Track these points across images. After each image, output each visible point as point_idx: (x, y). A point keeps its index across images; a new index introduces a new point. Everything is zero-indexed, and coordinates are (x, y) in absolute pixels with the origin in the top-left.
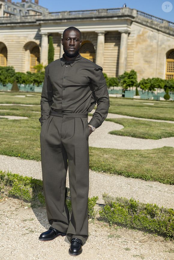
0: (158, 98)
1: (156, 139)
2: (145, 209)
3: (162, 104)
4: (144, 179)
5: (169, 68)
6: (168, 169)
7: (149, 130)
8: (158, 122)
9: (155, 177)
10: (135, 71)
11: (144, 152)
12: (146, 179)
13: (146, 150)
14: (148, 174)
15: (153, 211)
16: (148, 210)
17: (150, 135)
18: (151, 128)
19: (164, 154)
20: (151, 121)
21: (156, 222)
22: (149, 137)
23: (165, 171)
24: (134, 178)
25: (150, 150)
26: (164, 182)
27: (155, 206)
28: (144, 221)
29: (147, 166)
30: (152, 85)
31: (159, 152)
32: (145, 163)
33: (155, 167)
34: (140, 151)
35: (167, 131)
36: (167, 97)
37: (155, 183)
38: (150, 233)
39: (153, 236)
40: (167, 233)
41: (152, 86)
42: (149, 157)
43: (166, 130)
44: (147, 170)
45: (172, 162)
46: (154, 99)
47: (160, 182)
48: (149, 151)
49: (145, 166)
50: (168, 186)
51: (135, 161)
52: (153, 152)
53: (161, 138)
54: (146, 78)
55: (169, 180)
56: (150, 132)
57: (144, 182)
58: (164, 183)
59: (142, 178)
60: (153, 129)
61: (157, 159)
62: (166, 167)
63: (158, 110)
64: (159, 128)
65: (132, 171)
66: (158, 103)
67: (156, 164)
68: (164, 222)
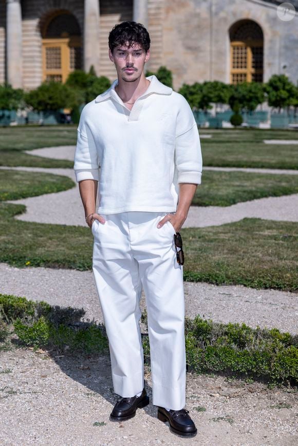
0: (218, 124)
1: (226, 206)
2: (226, 333)
3: (227, 136)
4: (214, 282)
5: (236, 60)
6: (258, 259)
7: (209, 188)
8: (225, 173)
9: (235, 276)
10: (168, 68)
11: (206, 232)
12: (216, 281)
13: (209, 227)
14: (220, 271)
15: (241, 336)
16: (231, 335)
17: (213, 199)
18: (214, 184)
19: (246, 232)
20: (210, 171)
21: (248, 354)
22: (211, 202)
23: (252, 263)
24: (192, 281)
25: (217, 227)
26: (253, 285)
27: (244, 327)
28: (226, 356)
29: (217, 257)
30: (204, 96)
31: (236, 230)
32: (212, 252)
33: (232, 258)
34: (199, 230)
35: (246, 189)
36: (236, 121)
37: (235, 288)
38: (238, 378)
39: (246, 384)
40: (272, 375)
41: (206, 99)
42: (217, 241)
43: (243, 186)
44: (218, 264)
45: (263, 246)
46: (210, 125)
47: (245, 286)
48: (215, 228)
49: (214, 258)
50: (262, 291)
51: (192, 249)
52: (224, 230)
53: (234, 203)
54: (191, 83)
55: (261, 279)
56: (213, 192)
57: (214, 287)
58: (252, 287)
59: (208, 280)
60: (216, 185)
61: (234, 243)
62: (254, 256)
63: (222, 148)
64: (229, 183)
65: (189, 268)
66: (219, 134)
67: (233, 251)
68: (264, 354)
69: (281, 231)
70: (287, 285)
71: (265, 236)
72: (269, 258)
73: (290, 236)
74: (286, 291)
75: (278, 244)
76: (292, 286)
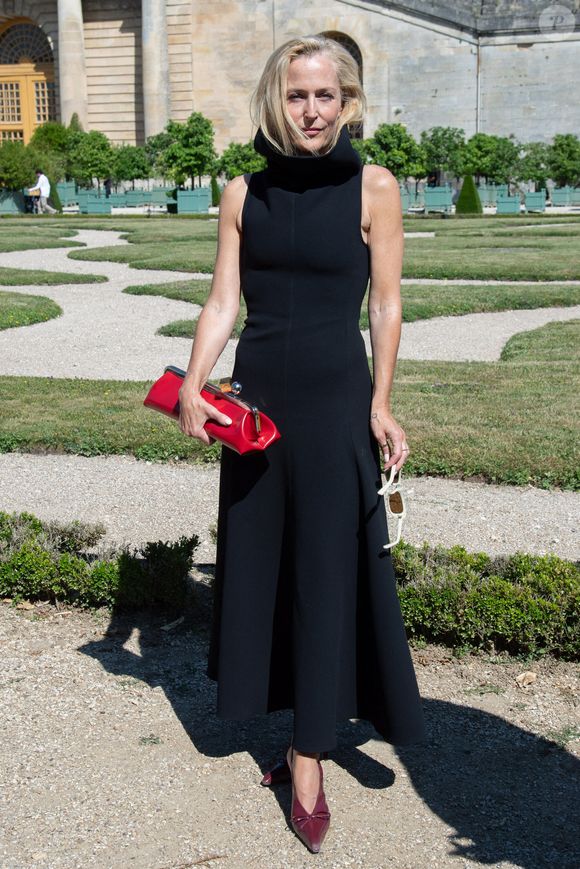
10: (206, 116)
21: (417, 596)
40: (461, 631)
45: (404, 403)
68: (446, 593)
69: (429, 376)
70: (457, 468)
71: (403, 386)
72: (418, 423)
73: (447, 386)
74: (455, 479)
75: (429, 399)
76: (465, 470)
